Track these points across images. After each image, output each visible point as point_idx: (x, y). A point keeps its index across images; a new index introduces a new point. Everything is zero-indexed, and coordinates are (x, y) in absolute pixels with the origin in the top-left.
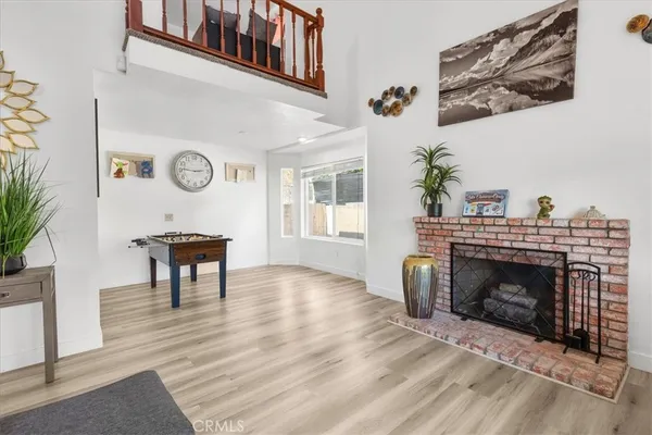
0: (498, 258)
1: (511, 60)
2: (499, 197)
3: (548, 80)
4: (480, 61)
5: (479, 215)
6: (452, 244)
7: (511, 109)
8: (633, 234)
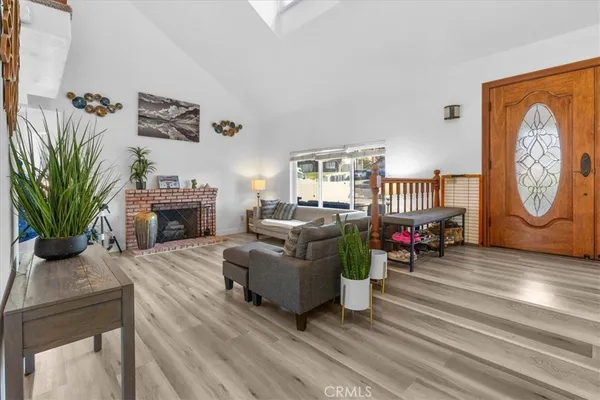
0: (176, 208)
1: (178, 117)
2: (175, 179)
3: (191, 132)
4: (164, 110)
5: (169, 188)
6: (152, 205)
7: (178, 139)
8: (218, 194)
